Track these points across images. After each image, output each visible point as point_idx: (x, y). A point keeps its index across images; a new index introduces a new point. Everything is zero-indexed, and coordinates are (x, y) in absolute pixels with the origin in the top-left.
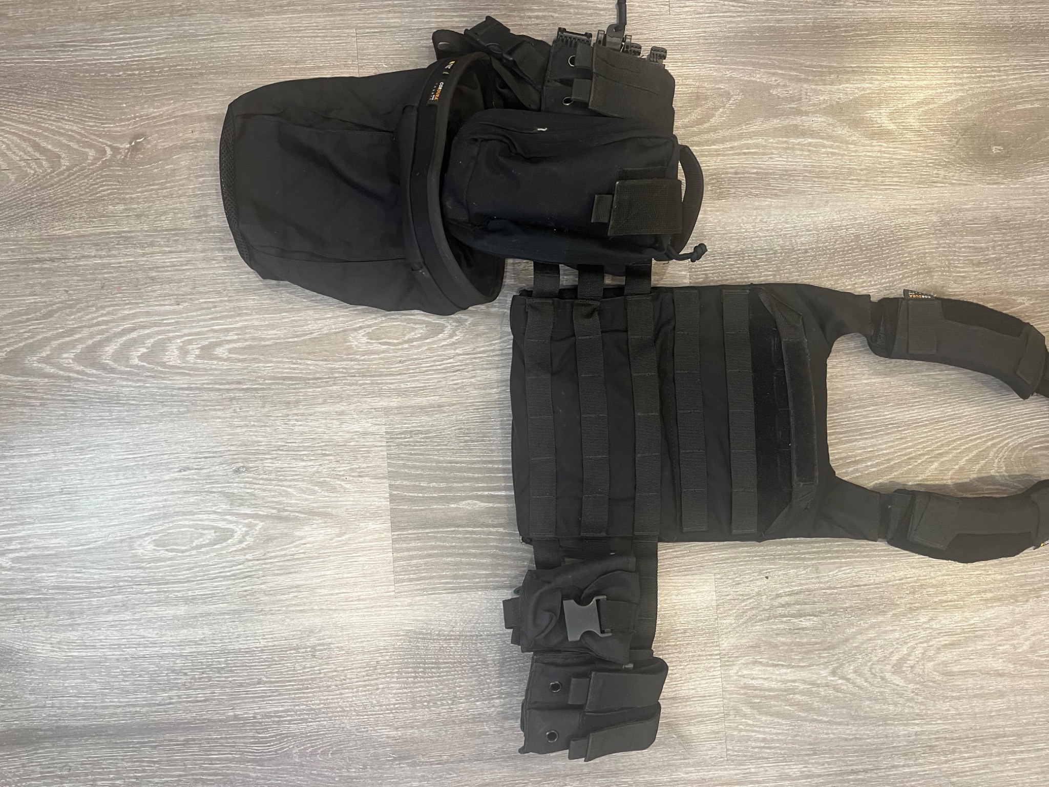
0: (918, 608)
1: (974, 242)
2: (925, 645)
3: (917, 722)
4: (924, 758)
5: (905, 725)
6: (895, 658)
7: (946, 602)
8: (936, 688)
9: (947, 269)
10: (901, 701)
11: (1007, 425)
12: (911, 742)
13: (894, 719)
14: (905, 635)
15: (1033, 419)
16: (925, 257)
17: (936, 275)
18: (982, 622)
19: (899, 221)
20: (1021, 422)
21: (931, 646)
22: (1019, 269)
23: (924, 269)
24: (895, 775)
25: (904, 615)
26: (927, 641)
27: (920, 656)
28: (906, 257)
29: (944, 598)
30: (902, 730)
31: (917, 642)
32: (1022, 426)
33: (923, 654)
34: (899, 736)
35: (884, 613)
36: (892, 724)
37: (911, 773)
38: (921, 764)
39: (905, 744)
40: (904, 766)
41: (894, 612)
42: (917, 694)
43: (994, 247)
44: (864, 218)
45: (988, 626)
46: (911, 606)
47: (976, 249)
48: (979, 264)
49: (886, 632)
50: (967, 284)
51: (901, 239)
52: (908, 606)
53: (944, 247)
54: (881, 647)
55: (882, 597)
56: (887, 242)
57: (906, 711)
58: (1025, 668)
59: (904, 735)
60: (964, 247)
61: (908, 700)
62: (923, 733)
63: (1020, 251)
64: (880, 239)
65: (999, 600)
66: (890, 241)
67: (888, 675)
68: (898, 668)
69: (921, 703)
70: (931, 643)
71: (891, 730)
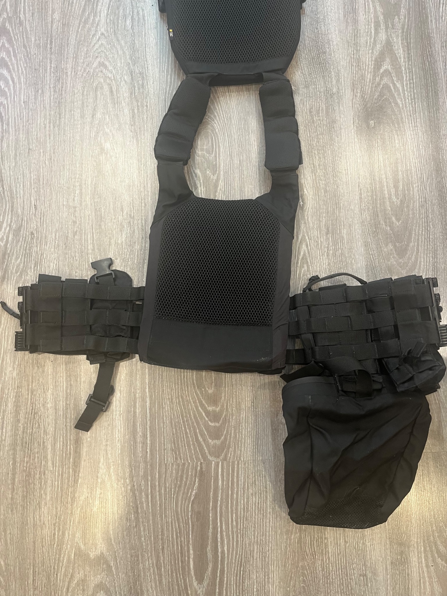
0: (132, 75)
1: (322, 109)
2: (113, 78)
3: (73, 73)
4: (54, 77)
5: (72, 68)
6: (107, 63)
7: (134, 89)
8: (90, 83)
9: (308, 96)
10: (85, 66)
11: (225, 124)
12: (63, 70)
13: (76, 62)
14: (119, 69)
15: (228, 137)
16: (314, 85)
17: (305, 90)
18: (122, 107)
19: (333, 73)
20: (227, 130)
21: (112, 81)
22: (308, 132)
23: (308, 84)
24: (47, 62)
25: (129, 68)
26: (114, 79)
27: (107, 76)
28: (314, 76)
29: (136, 89)
30: (69, 66)
31: (115, 74)
32: (225, 131)
33: (108, 77)
34: (66, 64)
35: (131, 58)
36: (73, 61)
37: (47, 70)
38: (50, 75)
39: (62, 67)
40: (51, 66)
41: (131, 64)
42: (87, 73)
43: (320, 120)
44: (335, 56)
45: (120, 110)
46: (133, 72)
47: (319, 111)
48: (310, 112)
49: (121, 59)
50: (300, 105)
51: (324, 73)
52: (133, 71)
53: (319, 95)
54: (113, 57)
55: (139, 58)
56: (322, 67)
57: (79, 68)
58: (95, 129)
59: (66, 67)
60: (319, 105)
61: (85, 68)
62: (67, 76)
63: (318, 134)
64: (323, 64)
65: (133, 117)
66: (322, 69)
67: (99, 59)
68: (102, 64)
69: (82, 75)
70: (113, 81)
71: (70, 60)
